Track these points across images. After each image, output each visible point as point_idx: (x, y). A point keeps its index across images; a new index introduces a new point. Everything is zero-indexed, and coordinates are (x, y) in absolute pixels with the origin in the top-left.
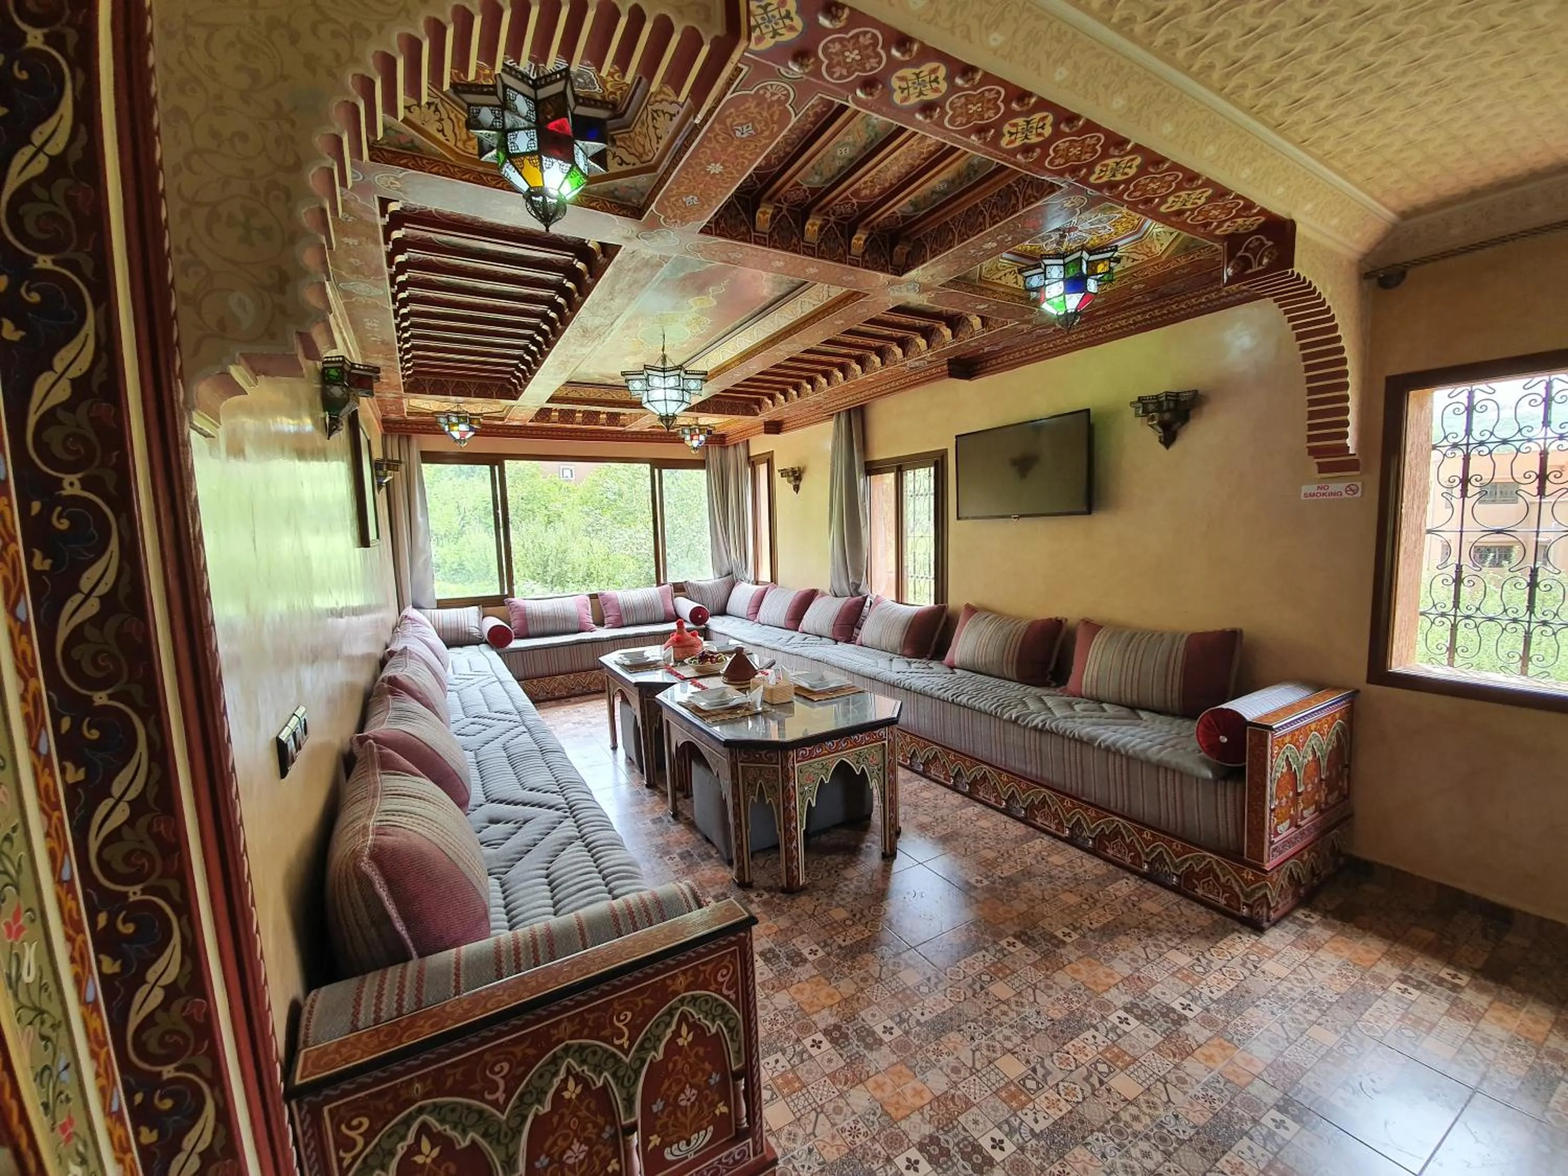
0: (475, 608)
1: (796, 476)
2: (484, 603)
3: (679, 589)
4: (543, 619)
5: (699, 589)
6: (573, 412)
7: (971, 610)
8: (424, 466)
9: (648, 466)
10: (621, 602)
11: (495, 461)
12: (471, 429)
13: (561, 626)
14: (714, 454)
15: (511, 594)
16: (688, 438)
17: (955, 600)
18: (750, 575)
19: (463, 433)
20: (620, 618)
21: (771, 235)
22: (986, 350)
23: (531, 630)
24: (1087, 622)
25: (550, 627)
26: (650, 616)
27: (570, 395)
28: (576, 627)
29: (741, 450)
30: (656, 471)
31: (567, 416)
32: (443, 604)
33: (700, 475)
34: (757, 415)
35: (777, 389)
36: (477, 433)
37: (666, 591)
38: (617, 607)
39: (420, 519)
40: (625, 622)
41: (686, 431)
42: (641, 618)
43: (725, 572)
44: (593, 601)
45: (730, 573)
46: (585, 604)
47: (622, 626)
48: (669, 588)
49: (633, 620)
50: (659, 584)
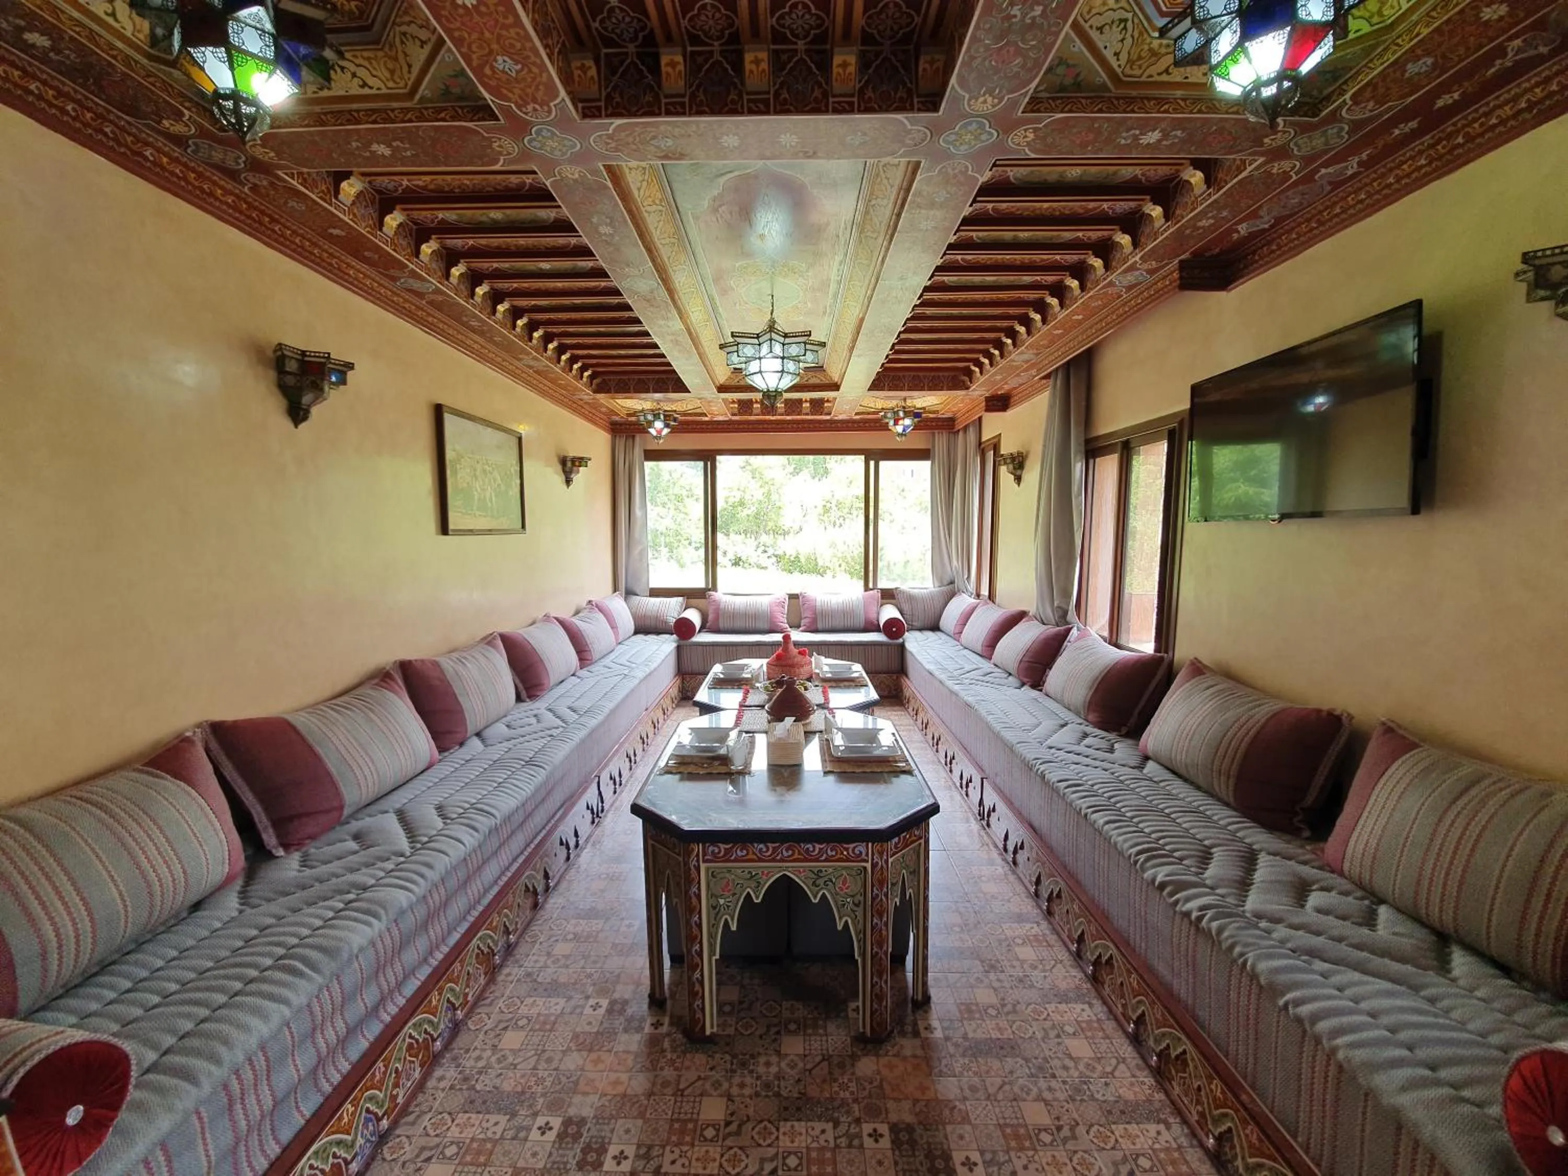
0: (680, 599)
1: (1018, 463)
2: (690, 595)
3: (888, 595)
4: (734, 614)
5: (911, 598)
6: (800, 401)
7: (1198, 669)
8: (646, 463)
9: (863, 457)
10: (818, 604)
11: (708, 457)
12: (667, 426)
13: (750, 624)
14: (941, 442)
15: (714, 588)
16: (892, 423)
17: (1183, 651)
18: (972, 587)
19: (659, 432)
20: (814, 620)
21: (693, 96)
22: (1243, 229)
23: (721, 626)
24: (1389, 730)
25: (739, 624)
26: (849, 623)
27: (811, 382)
28: (766, 626)
29: (972, 435)
30: (872, 463)
31: (793, 406)
32: (655, 593)
33: (923, 467)
34: (967, 388)
35: (979, 351)
36: (674, 430)
37: (872, 597)
38: (814, 610)
39: (638, 512)
40: (820, 626)
41: (889, 415)
42: (838, 623)
43: (946, 580)
44: (793, 601)
45: (952, 582)
46: (781, 604)
47: (816, 631)
48: (876, 594)
49: (828, 625)
50: (867, 588)
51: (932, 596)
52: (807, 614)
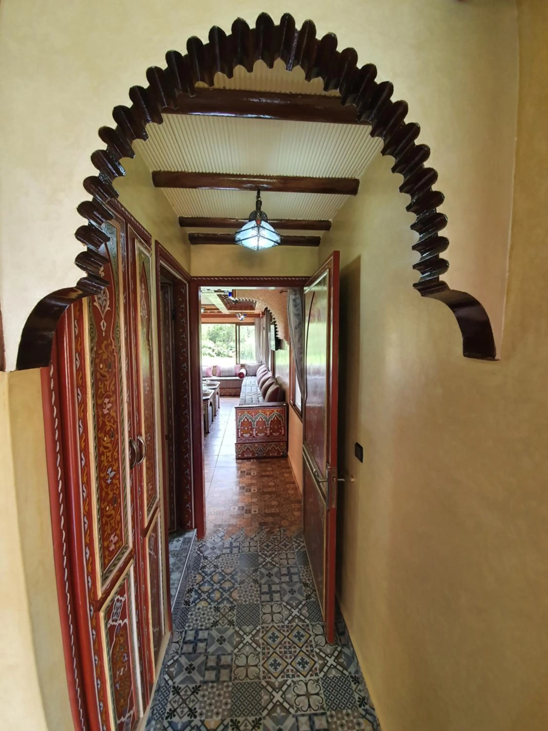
3: (243, 366)
9: (235, 325)
10: (222, 369)
14: (257, 320)
20: (220, 374)
28: (205, 375)
30: (238, 327)
38: (220, 371)
42: (226, 374)
43: (260, 361)
44: (215, 368)
45: (262, 362)
46: (210, 369)
47: (220, 377)
48: (239, 366)
49: (224, 375)
50: (237, 364)
51: (255, 367)
52: (218, 372)
